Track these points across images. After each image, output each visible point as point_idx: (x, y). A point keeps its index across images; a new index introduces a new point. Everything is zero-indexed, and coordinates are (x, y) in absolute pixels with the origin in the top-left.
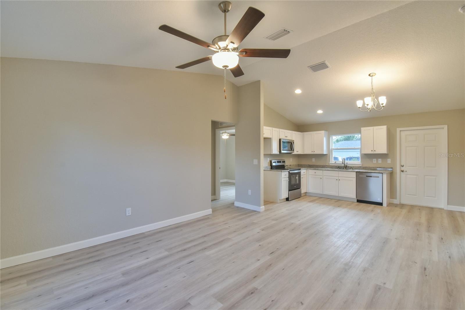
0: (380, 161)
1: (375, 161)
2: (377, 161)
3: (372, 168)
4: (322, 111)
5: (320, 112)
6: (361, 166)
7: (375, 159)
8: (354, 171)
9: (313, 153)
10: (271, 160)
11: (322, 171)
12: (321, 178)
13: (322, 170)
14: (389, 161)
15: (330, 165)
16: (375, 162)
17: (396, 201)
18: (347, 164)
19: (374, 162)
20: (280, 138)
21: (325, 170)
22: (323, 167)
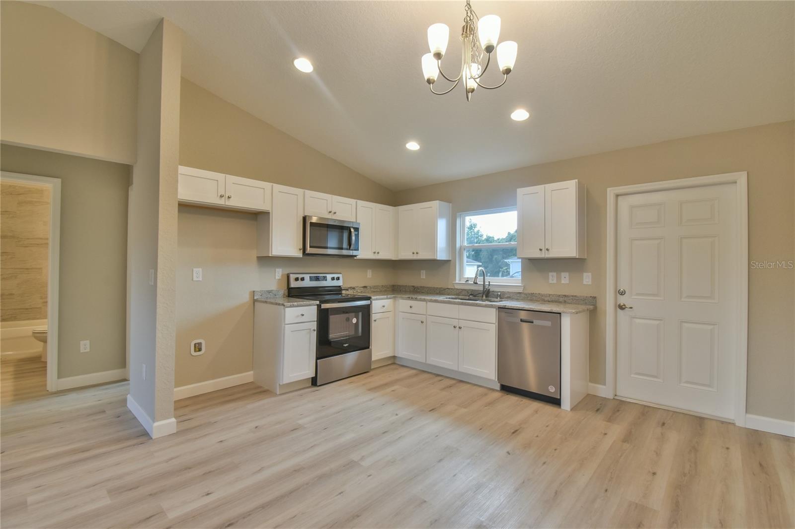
0: (565, 278)
1: (552, 277)
2: (559, 278)
3: (546, 296)
4: (419, 144)
5: (413, 146)
6: (521, 290)
7: (555, 274)
8: (492, 306)
9: (415, 257)
10: (287, 273)
11: (425, 303)
12: (422, 322)
13: (424, 300)
14: (587, 278)
15: (457, 287)
16: (555, 281)
17: (604, 391)
18: (489, 285)
19: (551, 281)
20: (306, 214)
21: (431, 301)
22: (440, 291)
